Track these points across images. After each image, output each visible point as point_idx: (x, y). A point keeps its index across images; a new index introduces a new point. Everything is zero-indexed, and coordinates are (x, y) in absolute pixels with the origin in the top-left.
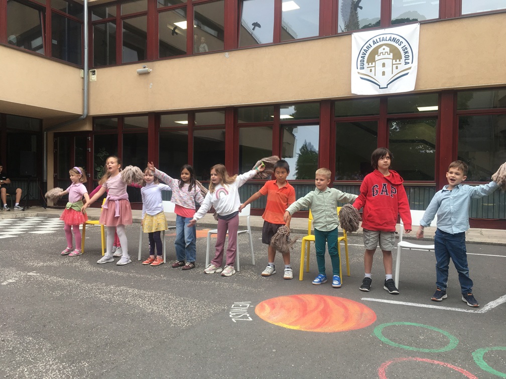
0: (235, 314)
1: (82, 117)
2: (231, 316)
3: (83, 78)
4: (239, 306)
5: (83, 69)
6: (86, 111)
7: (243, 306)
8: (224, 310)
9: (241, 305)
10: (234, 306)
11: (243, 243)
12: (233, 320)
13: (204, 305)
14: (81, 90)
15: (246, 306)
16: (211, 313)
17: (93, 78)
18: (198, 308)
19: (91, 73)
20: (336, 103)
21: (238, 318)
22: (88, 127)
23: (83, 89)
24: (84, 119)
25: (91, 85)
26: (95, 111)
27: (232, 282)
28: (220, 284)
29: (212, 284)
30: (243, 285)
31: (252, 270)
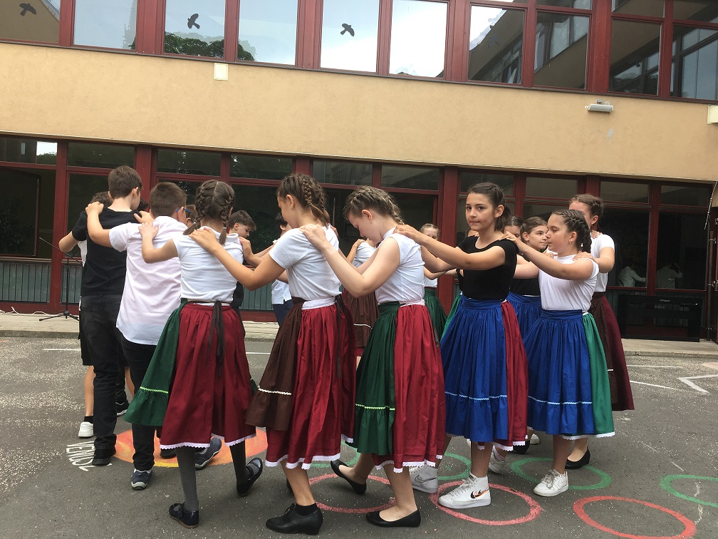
0: (79, 460)
2: (74, 463)
4: (79, 449)
7: (83, 449)
8: (58, 457)
9: (81, 448)
10: (71, 450)
11: (19, 357)
12: (81, 468)
13: (19, 455)
15: (90, 448)
16: (39, 464)
18: (11, 459)
20: (159, 150)
21: (89, 465)
27: (44, 418)
28: (24, 422)
29: (10, 423)
30: (64, 419)
31: (65, 398)
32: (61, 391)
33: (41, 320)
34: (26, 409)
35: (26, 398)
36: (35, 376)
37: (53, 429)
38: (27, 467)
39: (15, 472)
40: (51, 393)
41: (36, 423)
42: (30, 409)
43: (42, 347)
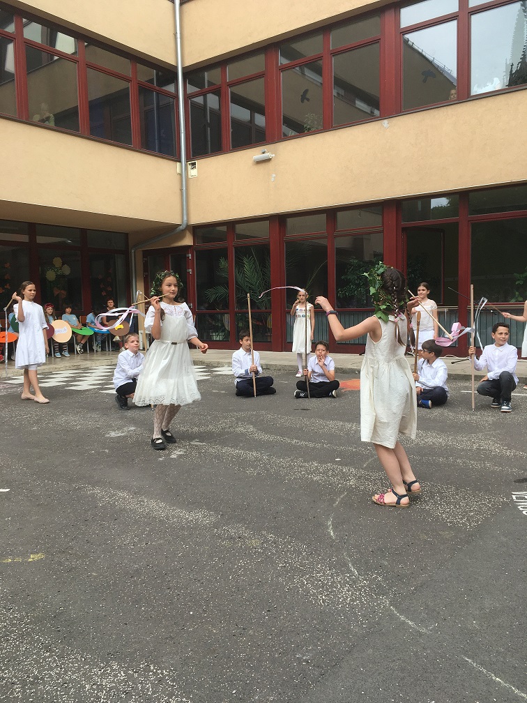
1: (181, 227)
3: (181, 175)
5: (180, 161)
6: (185, 219)
8: (507, 503)
13: (469, 494)
14: (178, 191)
16: (490, 507)
17: (193, 173)
18: (464, 498)
19: (189, 167)
22: (188, 241)
23: (181, 190)
24: (182, 230)
25: (191, 183)
26: (196, 219)
27: (481, 460)
28: (464, 463)
29: (453, 462)
30: (501, 465)
31: (495, 442)
32: (489, 435)
33: (453, 363)
34: (463, 450)
35: (459, 438)
36: (462, 417)
37: (494, 472)
38: (480, 508)
39: (471, 511)
40: (480, 435)
41: (477, 465)
42: (466, 450)
43: (460, 389)
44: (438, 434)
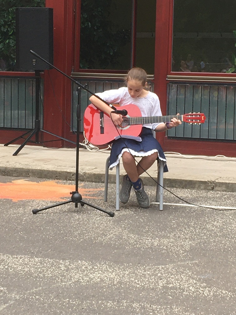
27: (167, 304)
28: (143, 308)
29: (127, 307)
31: (189, 276)
34: (143, 289)
35: (140, 271)
36: (148, 241)
40: (170, 266)
42: (148, 289)
44: (110, 266)
